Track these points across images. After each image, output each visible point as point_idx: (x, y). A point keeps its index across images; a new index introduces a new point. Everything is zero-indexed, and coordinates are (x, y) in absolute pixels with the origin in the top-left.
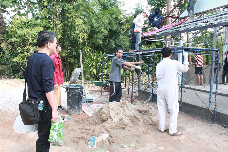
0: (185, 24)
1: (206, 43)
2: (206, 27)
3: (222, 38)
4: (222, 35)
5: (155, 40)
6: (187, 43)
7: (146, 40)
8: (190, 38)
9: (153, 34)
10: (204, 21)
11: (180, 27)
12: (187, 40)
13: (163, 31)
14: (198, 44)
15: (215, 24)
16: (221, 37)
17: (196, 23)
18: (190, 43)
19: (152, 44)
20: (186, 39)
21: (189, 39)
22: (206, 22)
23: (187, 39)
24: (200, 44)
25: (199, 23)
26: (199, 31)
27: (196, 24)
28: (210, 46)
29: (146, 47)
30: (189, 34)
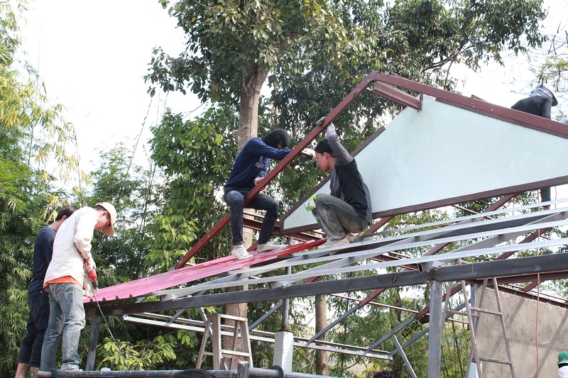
0: (306, 257)
1: (395, 351)
2: (396, 280)
3: (458, 332)
4: (456, 317)
5: (168, 321)
6: (318, 344)
7: (126, 318)
8: (328, 323)
9: (151, 294)
10: (384, 251)
11: (285, 271)
12: (317, 331)
13: (203, 280)
14: (361, 353)
15: (433, 270)
16: (454, 328)
17: (351, 258)
18: (328, 347)
19: (159, 338)
20: (313, 324)
21: (324, 326)
22: (392, 257)
23: (314, 326)
24: (371, 351)
25: (362, 258)
26: (362, 295)
27: (352, 262)
28: (410, 360)
29: (131, 353)
30: (325, 306)
